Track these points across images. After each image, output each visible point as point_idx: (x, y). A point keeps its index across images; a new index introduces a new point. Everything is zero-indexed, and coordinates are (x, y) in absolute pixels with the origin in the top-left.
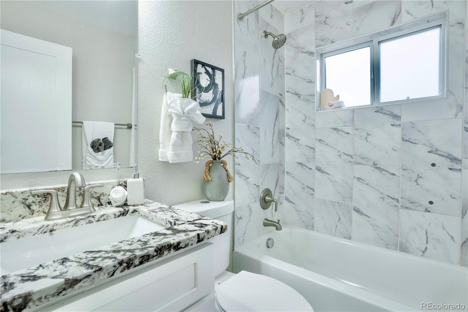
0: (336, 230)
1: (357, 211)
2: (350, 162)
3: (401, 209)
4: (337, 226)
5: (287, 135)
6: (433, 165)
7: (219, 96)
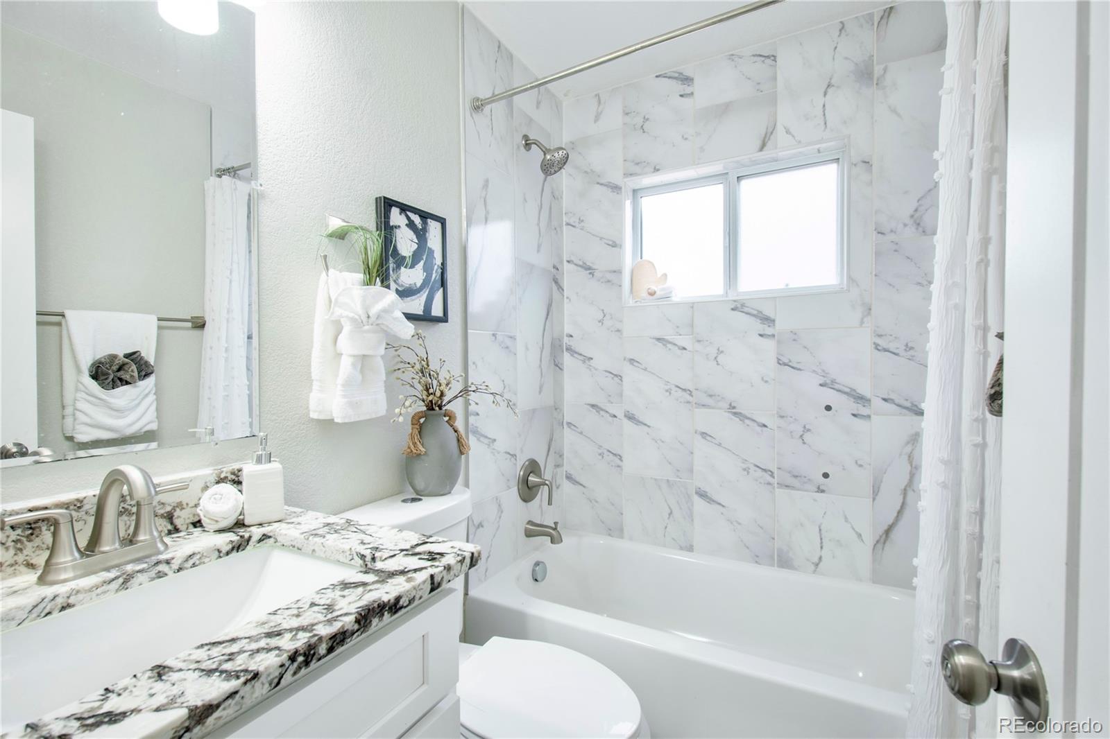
0: (665, 536)
1: (702, 495)
2: (688, 402)
3: (778, 488)
4: (666, 527)
5: (567, 349)
6: (828, 408)
7: (435, 275)
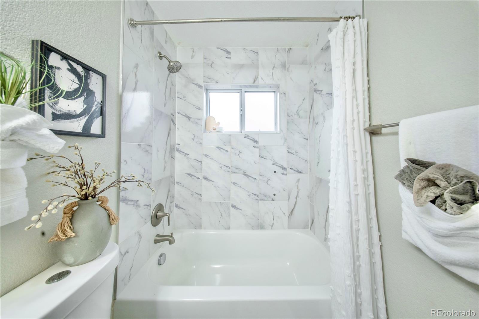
0: (219, 225)
1: (234, 206)
2: (229, 171)
3: (260, 201)
4: (220, 221)
5: (177, 150)
6: (275, 172)
7: (95, 108)
